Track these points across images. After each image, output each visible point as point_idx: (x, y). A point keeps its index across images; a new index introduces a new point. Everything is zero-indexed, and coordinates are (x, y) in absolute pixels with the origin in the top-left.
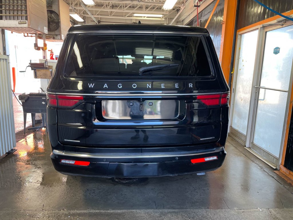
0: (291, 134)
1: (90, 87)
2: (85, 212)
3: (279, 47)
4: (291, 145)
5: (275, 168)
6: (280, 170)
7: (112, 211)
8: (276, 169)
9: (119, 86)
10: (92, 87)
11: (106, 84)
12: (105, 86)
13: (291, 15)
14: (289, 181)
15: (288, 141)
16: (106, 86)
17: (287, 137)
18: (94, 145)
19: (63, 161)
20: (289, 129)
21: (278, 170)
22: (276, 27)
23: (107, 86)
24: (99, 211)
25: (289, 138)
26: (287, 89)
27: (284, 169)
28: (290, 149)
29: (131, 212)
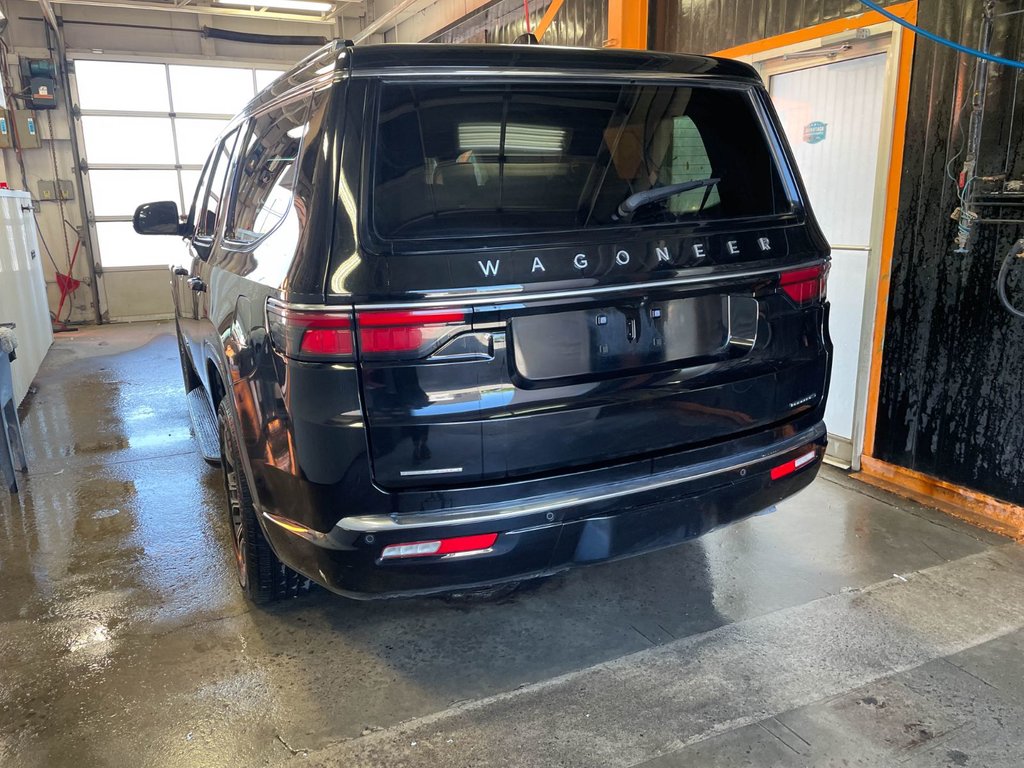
0: (890, 365)
1: (486, 273)
2: (450, 714)
3: (824, 123)
4: (892, 396)
5: (846, 467)
6: (861, 469)
7: (536, 688)
8: (850, 470)
9: (579, 260)
10: (495, 273)
11: (537, 259)
12: (535, 266)
13: (869, 27)
14: (904, 495)
15: (881, 387)
16: (538, 264)
17: (877, 375)
18: (510, 474)
19: (389, 552)
20: (882, 352)
21: (856, 472)
22: (806, 63)
23: (541, 266)
24: (493, 700)
25: (886, 378)
26: (866, 243)
27: (876, 467)
28: (891, 407)
29: (594, 673)
